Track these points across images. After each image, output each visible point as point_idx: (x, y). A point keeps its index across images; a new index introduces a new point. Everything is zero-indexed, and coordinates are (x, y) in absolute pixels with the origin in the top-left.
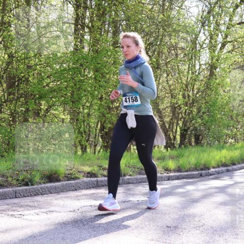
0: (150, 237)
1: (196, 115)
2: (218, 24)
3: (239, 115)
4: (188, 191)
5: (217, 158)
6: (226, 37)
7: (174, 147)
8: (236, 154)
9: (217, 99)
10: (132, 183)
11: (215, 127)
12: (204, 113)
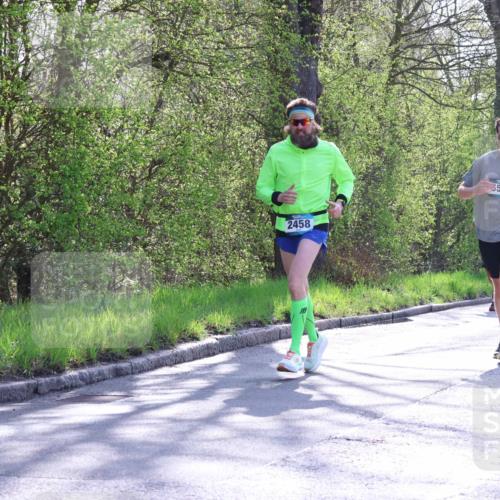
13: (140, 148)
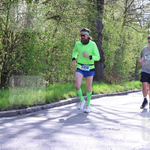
1: (15, 59)
3: (53, 60)
9: (34, 45)
11: (32, 70)
13: (50, 43)
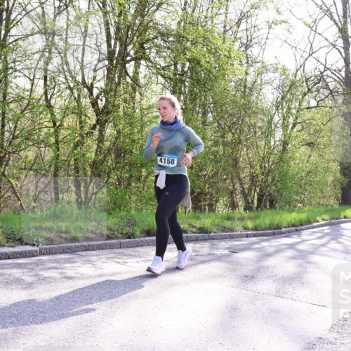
0: (231, 285)
1: (271, 183)
2: (289, 108)
3: (306, 184)
4: (263, 247)
5: (288, 219)
6: (297, 119)
7: (252, 210)
8: (303, 216)
9: (289, 170)
10: (216, 239)
11: (286, 193)
12: (277, 181)
